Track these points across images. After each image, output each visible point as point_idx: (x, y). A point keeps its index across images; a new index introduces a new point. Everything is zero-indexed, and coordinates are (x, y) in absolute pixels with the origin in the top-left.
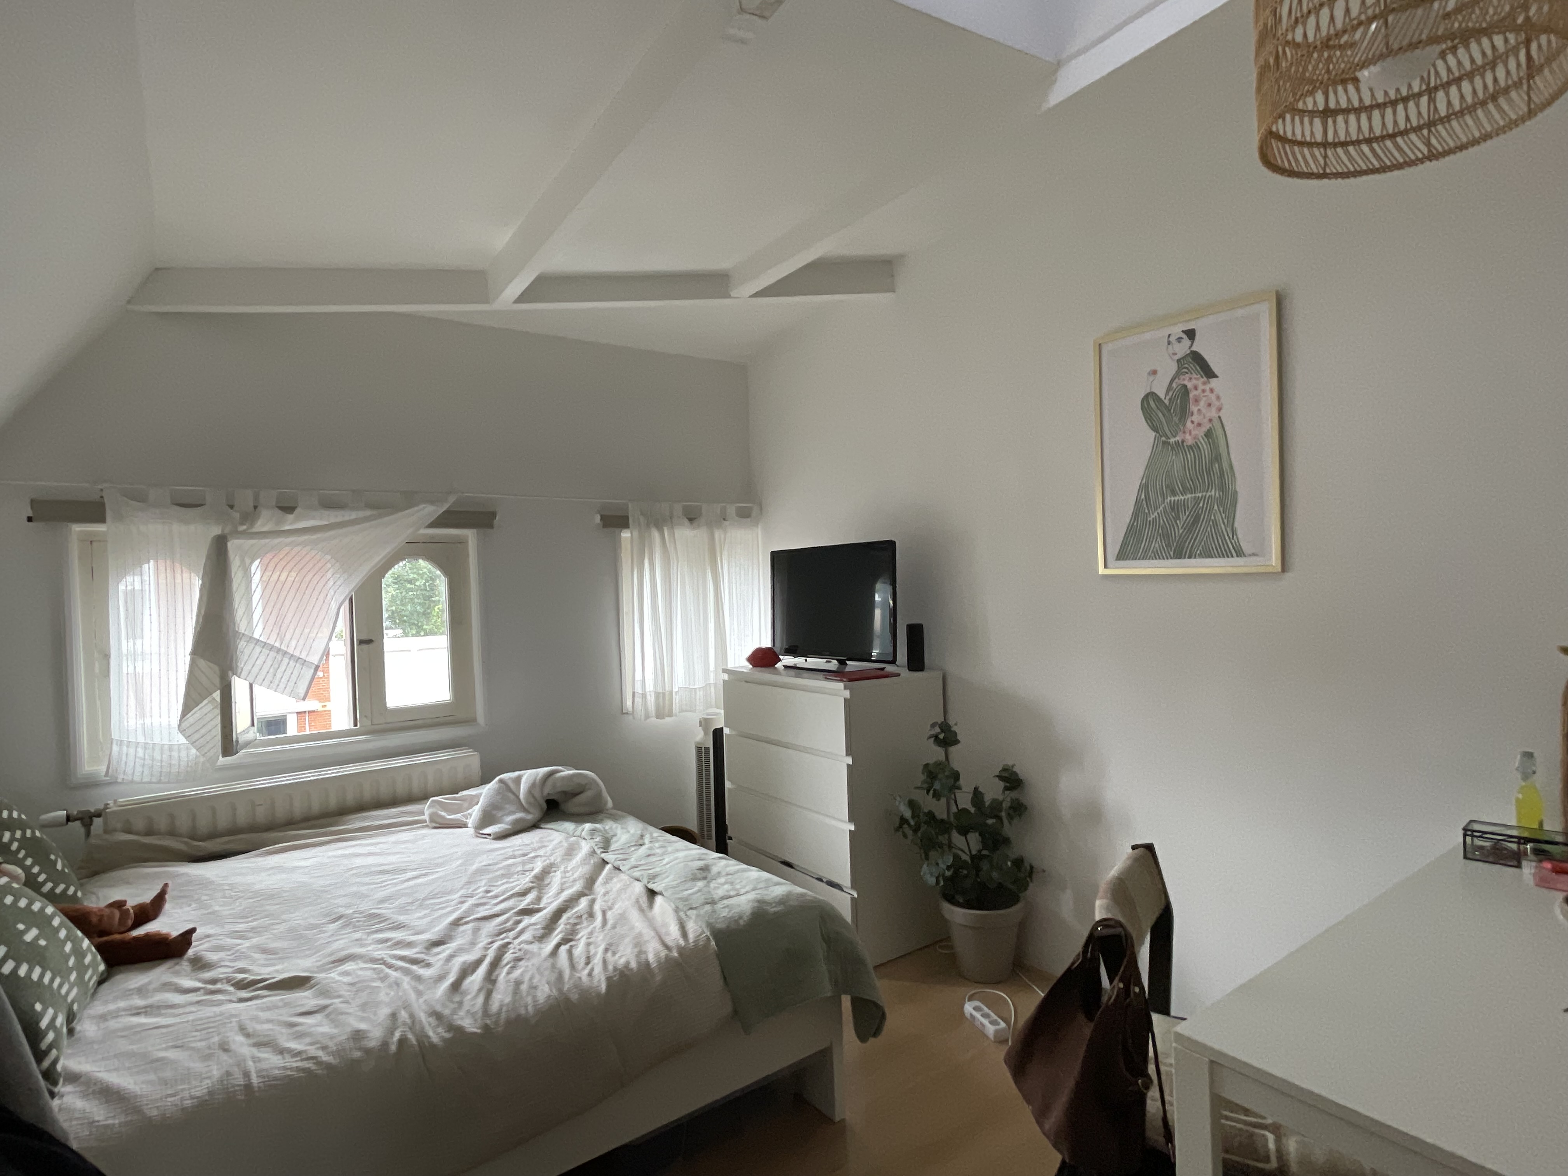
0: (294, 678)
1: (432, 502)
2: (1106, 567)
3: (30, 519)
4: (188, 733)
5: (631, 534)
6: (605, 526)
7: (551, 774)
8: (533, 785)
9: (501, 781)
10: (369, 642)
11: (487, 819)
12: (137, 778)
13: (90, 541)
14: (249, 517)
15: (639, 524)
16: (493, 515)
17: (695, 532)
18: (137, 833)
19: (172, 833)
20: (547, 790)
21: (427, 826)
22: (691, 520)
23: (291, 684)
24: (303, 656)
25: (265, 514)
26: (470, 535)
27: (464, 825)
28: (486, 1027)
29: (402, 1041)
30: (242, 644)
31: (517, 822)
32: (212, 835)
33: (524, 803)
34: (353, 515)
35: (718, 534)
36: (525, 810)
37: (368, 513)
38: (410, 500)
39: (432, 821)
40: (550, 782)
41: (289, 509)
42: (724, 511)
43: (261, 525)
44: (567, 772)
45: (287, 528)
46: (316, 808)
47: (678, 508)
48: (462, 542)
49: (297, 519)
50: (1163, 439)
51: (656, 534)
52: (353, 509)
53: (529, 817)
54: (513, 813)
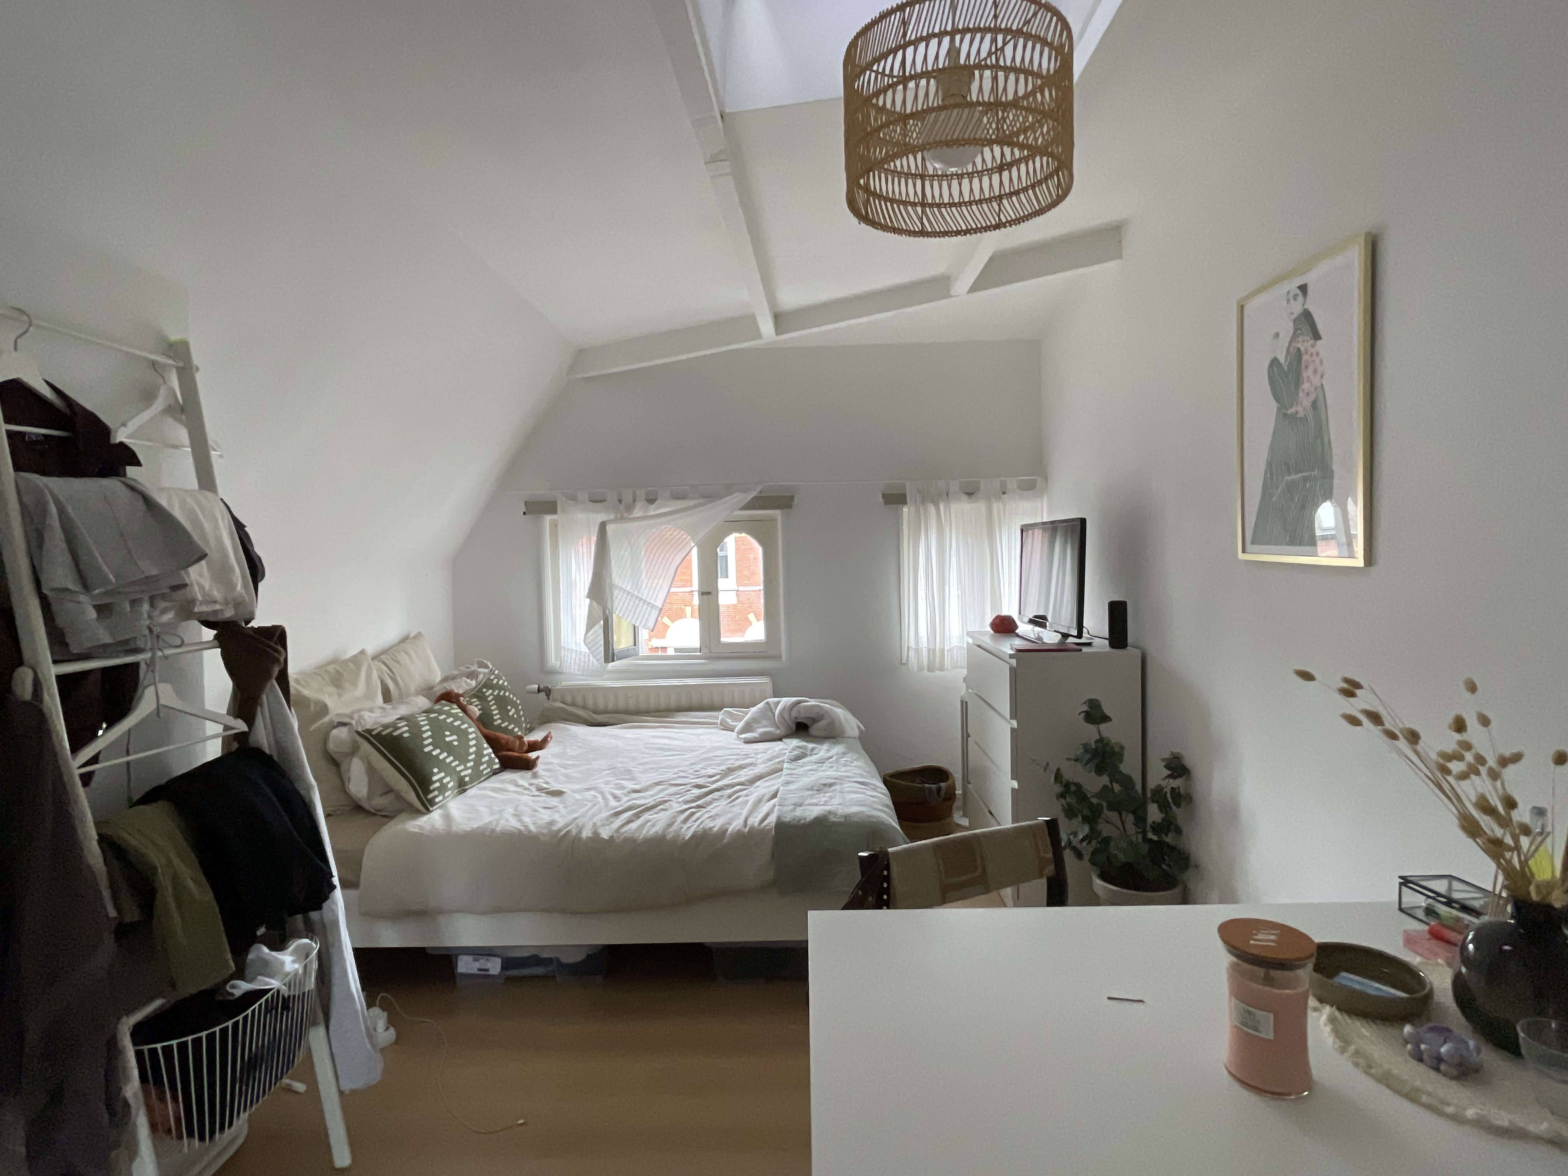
0: (646, 616)
1: (744, 491)
2: (1244, 551)
3: (524, 513)
4: (589, 646)
5: (909, 509)
6: (886, 503)
7: (799, 702)
8: (784, 709)
9: (767, 703)
10: (709, 593)
11: (747, 728)
12: (572, 671)
13: (554, 525)
14: (630, 508)
15: (916, 502)
16: (792, 498)
17: (973, 505)
18: (567, 704)
19: (584, 707)
20: (794, 713)
21: (717, 727)
22: (970, 494)
23: (644, 620)
24: (652, 602)
25: (639, 505)
26: (776, 513)
27: (733, 731)
28: (611, 837)
29: (568, 832)
30: (616, 592)
31: (765, 733)
32: (605, 712)
33: (778, 723)
34: (691, 503)
35: (995, 506)
36: (778, 727)
37: (701, 501)
38: (729, 490)
39: (721, 724)
40: (795, 710)
41: (651, 501)
42: (1003, 485)
43: (637, 513)
44: (812, 702)
45: (652, 513)
46: (663, 706)
47: (954, 486)
48: (772, 520)
49: (659, 507)
50: (1283, 410)
51: (932, 509)
52: (693, 498)
53: (778, 732)
54: (765, 726)
